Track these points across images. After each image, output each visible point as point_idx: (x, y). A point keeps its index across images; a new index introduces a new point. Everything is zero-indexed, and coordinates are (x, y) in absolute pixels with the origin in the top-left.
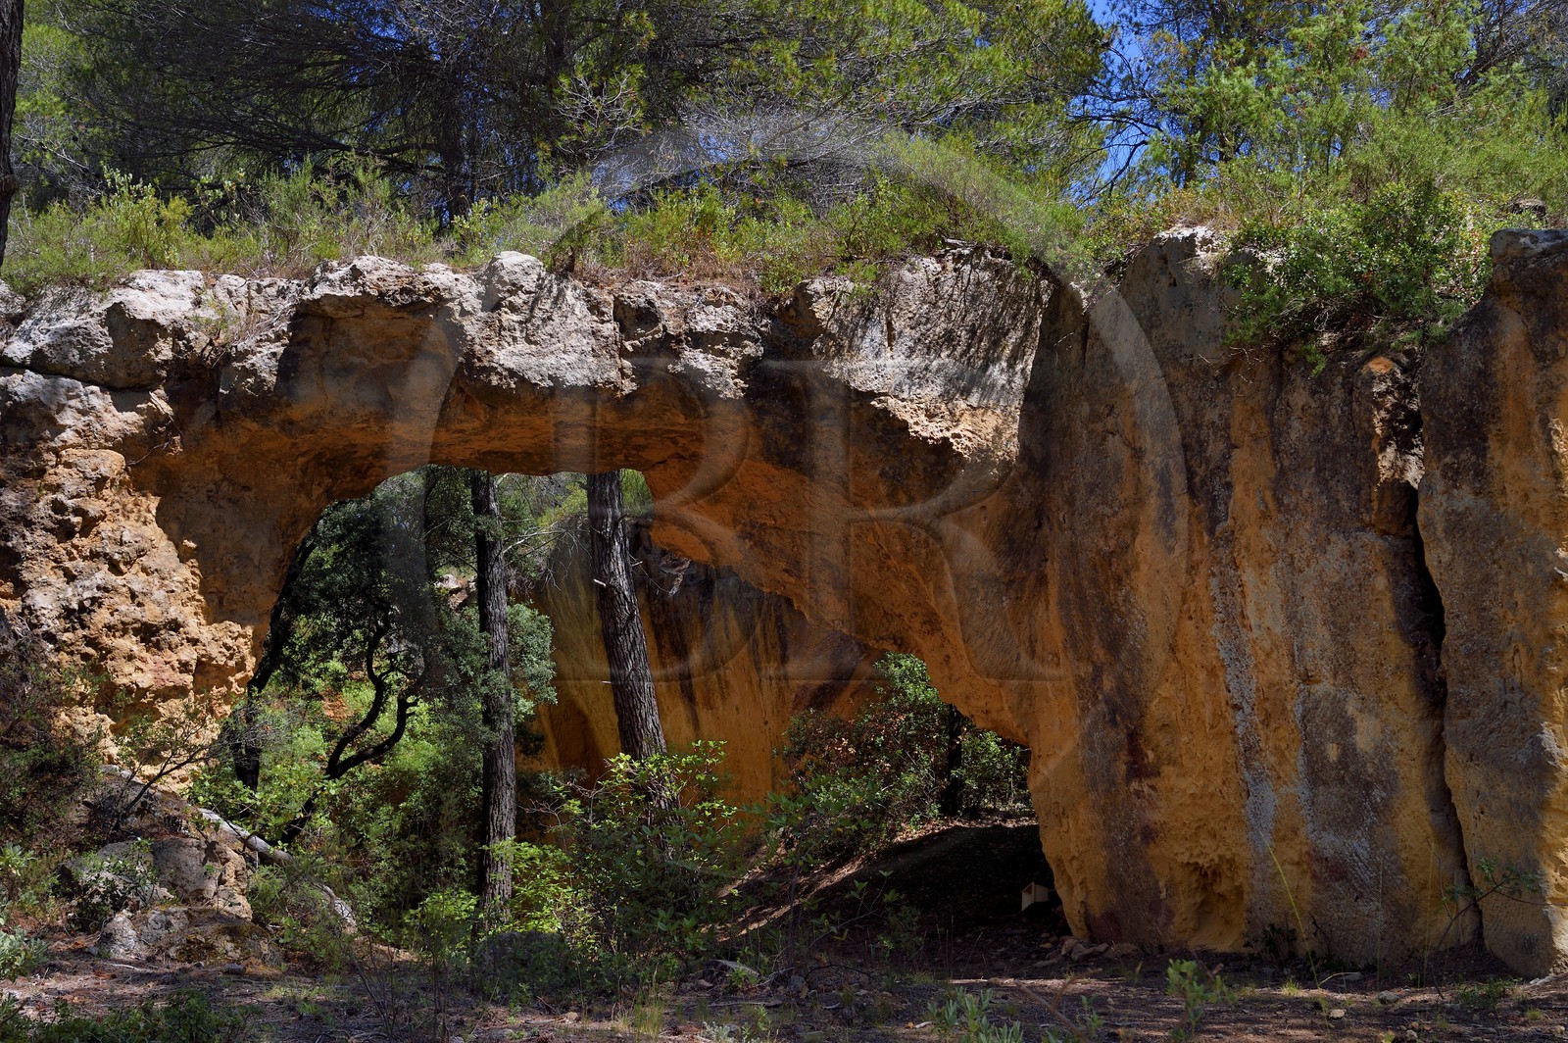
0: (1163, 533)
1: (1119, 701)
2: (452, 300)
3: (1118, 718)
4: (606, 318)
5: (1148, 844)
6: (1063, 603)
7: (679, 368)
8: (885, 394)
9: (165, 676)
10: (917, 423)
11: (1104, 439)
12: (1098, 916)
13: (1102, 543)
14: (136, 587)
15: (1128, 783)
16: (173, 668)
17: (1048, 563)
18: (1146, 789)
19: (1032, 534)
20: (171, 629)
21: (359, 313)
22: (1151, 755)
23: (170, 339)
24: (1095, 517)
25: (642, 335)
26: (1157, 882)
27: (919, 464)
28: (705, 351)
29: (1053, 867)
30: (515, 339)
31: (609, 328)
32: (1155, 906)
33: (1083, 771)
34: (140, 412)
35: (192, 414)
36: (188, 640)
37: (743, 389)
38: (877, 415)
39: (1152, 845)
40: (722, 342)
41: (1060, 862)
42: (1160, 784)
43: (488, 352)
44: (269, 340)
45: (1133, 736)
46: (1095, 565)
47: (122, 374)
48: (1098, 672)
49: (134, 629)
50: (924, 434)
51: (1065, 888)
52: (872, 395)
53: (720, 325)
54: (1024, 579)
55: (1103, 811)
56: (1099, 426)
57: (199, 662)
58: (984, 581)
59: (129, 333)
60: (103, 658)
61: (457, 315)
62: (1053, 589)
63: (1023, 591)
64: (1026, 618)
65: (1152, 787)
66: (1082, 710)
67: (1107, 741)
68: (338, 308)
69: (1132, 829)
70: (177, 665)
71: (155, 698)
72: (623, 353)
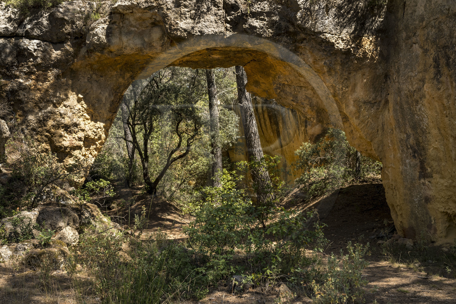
0: (436, 82)
1: (416, 148)
2: (164, 4)
3: (416, 155)
4: (220, 8)
5: (427, 203)
6: (395, 110)
7: (247, 26)
8: (326, 33)
9: (73, 142)
10: (338, 43)
11: (412, 46)
12: (407, 227)
13: (410, 87)
14: (62, 112)
15: (420, 179)
16: (76, 139)
17: (389, 96)
18: (427, 182)
19: (383, 84)
20: (75, 126)
21: (131, 11)
22: (429, 170)
23: (70, 25)
24: (408, 77)
25: (233, 14)
26: (430, 217)
27: (339, 59)
28: (257, 19)
29: (390, 207)
30: (186, 18)
31: (221, 12)
32: (430, 226)
33: (402, 174)
34: (61, 50)
35: (79, 51)
36: (81, 130)
37: (271, 33)
38: (322, 41)
39: (429, 204)
40: (263, 15)
41: (393, 206)
42: (433, 181)
43: (177, 23)
44: (102, 23)
45: (422, 162)
46: (407, 96)
47: (55, 37)
48: (408, 137)
49: (62, 126)
50: (341, 47)
51: (395, 215)
52: (320, 33)
53: (262, 9)
54: (380, 101)
55: (410, 189)
56: (410, 41)
57: (85, 137)
58: (365, 103)
59: (56, 23)
60: (52, 136)
61: (165, 10)
62: (391, 105)
63: (379, 106)
64: (381, 116)
65: (429, 182)
66: (402, 151)
67: (412, 163)
68: (123, 10)
69: (421, 197)
70: (77, 138)
71: (71, 150)
72: (227, 22)
